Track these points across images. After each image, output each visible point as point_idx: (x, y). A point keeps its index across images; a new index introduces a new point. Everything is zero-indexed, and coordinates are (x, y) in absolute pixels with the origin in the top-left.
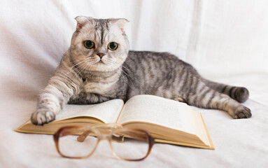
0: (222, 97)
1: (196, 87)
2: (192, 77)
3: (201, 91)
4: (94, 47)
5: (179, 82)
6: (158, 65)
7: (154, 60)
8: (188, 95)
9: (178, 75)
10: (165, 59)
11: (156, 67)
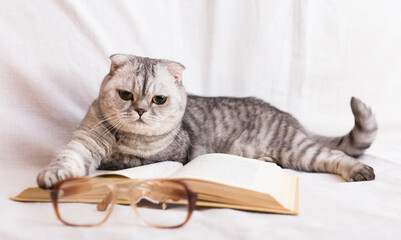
0: (332, 154)
1: (291, 140)
2: (286, 127)
3: (299, 145)
4: (132, 99)
5: (267, 134)
6: (235, 114)
7: (230, 108)
8: (280, 152)
9: (265, 124)
10: (246, 105)
11: (232, 116)
